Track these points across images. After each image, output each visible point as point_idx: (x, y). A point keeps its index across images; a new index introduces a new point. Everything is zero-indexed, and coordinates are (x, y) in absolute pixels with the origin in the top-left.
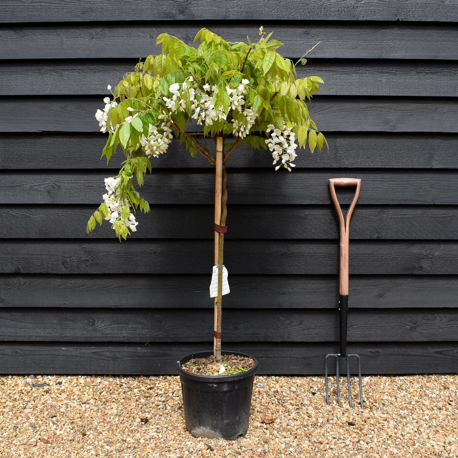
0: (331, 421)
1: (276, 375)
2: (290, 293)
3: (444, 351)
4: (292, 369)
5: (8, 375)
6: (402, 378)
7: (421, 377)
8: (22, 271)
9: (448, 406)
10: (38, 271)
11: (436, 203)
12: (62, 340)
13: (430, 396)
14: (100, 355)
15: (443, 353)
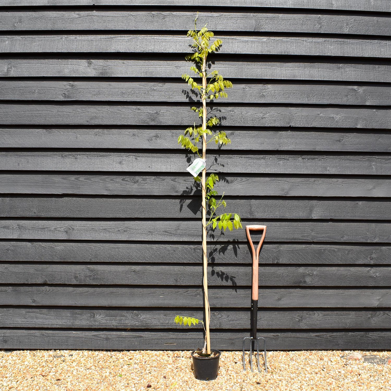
0: (246, 381)
2: (221, 298)
4: (222, 346)
5: (37, 350)
6: (293, 352)
7: (306, 351)
8: (48, 283)
9: (322, 371)
10: (59, 283)
11: (314, 241)
12: (73, 327)
13: (311, 364)
14: (98, 337)
15: (320, 336)
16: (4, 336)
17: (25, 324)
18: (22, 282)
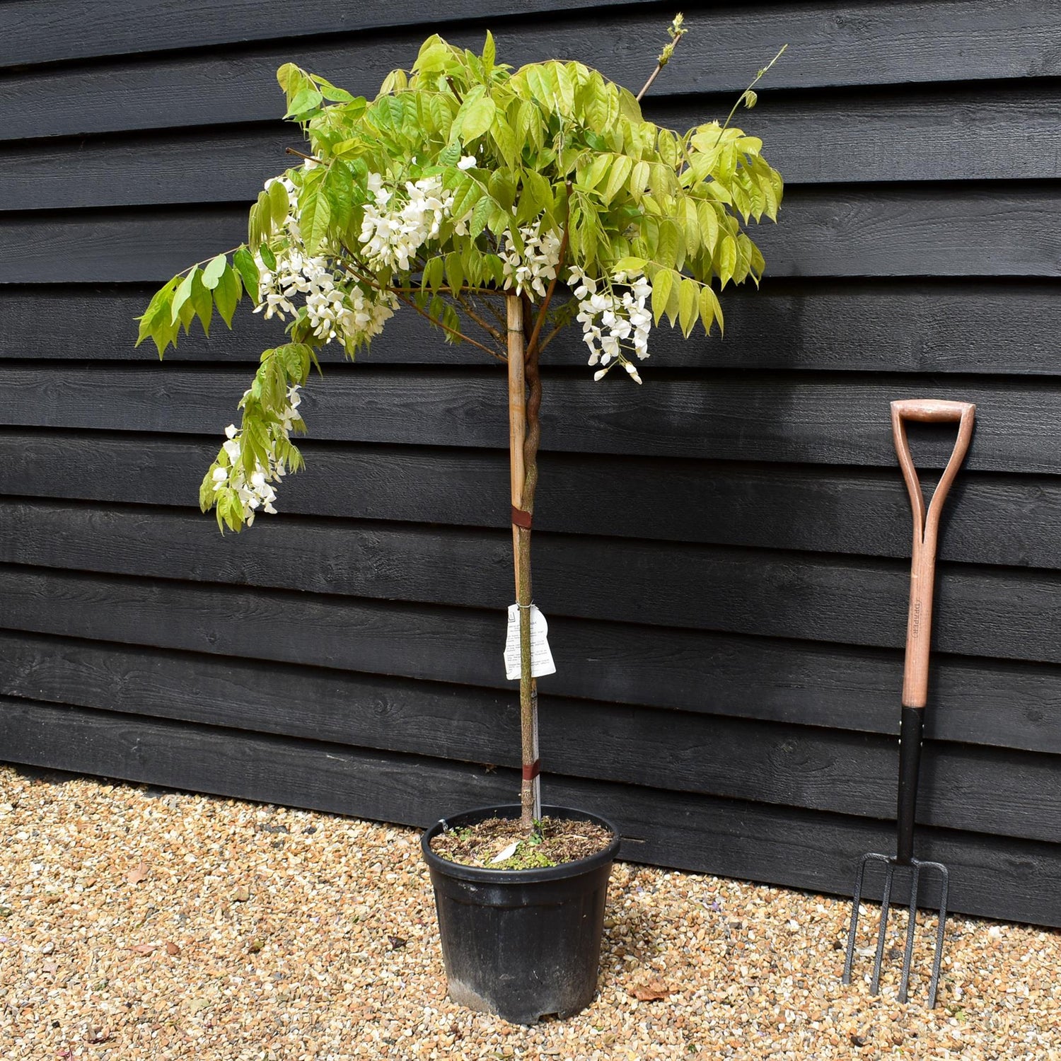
0: (815, 1025)
2: (803, 687)
5: (228, 798)
8: (249, 581)
10: (278, 584)
14: (397, 781)
16: (140, 743)
17: (192, 710)
18: (179, 576)
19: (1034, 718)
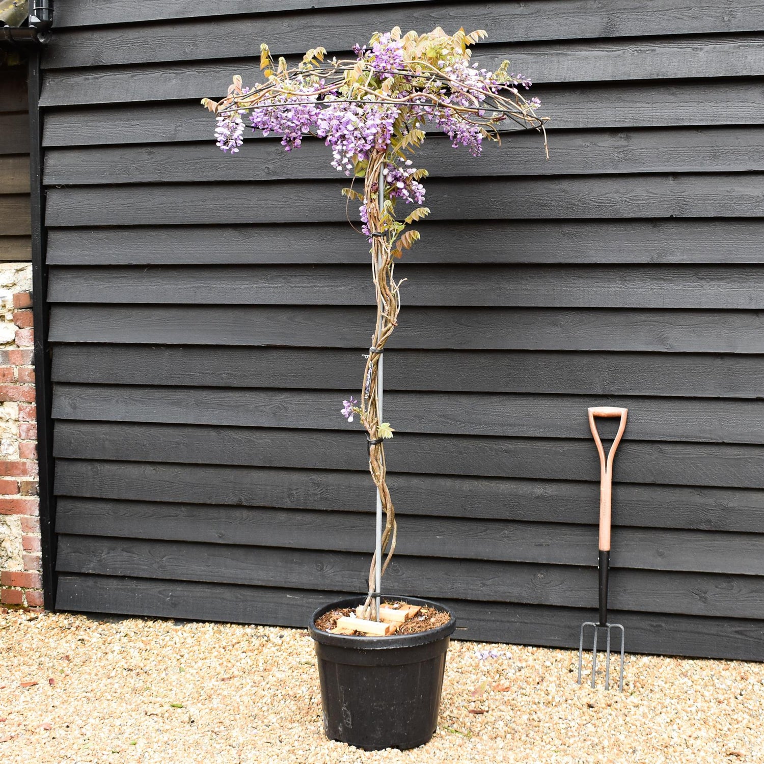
1: (533, 646)
2: (548, 545)
3: (746, 631)
5: (227, 623)
6: (691, 662)
7: (716, 662)
8: (244, 503)
10: (262, 504)
11: (726, 441)
12: (286, 586)
15: (745, 633)
16: (171, 596)
17: (206, 575)
18: (201, 502)
19: (661, 555)
